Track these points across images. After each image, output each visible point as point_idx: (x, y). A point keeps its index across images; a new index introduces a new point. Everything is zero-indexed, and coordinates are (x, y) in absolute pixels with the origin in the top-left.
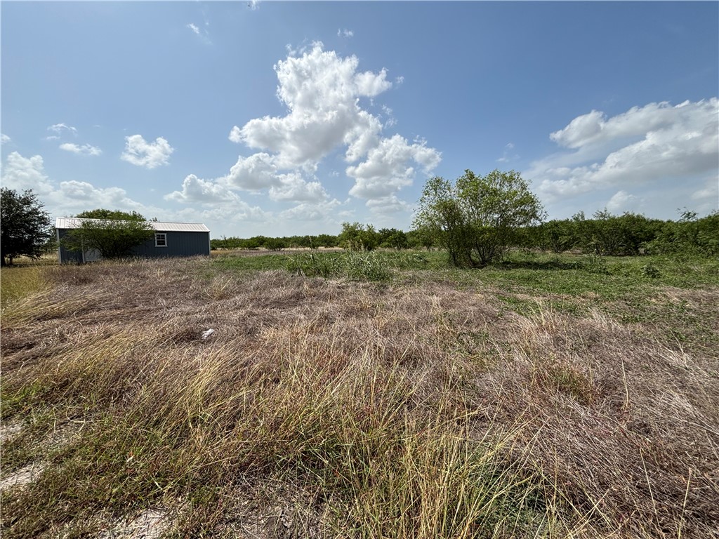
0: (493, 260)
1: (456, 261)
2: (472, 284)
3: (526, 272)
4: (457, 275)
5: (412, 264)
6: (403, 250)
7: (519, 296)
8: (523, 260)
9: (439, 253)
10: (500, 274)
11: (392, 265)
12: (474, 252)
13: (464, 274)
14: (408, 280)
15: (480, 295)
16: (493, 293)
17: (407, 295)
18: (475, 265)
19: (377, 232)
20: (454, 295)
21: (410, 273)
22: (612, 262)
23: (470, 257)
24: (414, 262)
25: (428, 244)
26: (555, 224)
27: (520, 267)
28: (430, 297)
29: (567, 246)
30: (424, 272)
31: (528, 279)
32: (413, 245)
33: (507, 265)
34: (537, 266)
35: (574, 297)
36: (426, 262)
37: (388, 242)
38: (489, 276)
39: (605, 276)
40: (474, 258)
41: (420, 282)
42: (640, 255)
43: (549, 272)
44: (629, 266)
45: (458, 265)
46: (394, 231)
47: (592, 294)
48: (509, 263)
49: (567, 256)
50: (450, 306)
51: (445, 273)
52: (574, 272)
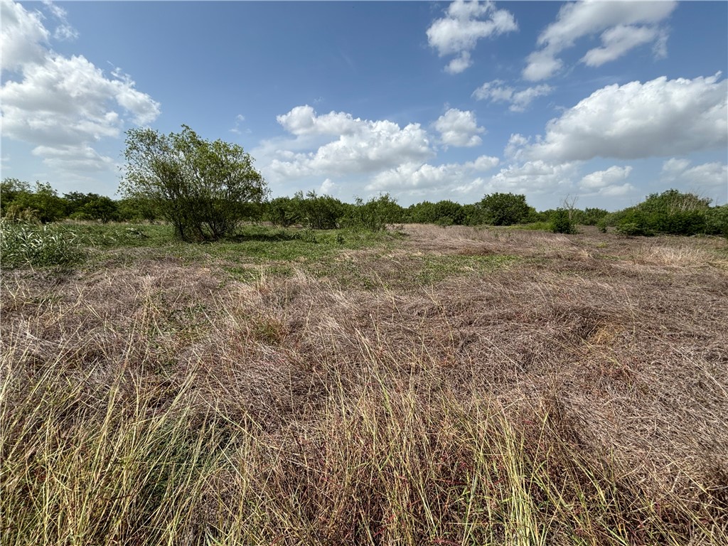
0: (227, 234)
1: (182, 235)
2: (199, 259)
3: (255, 244)
4: (183, 251)
5: (123, 241)
6: (112, 223)
7: (245, 266)
8: (257, 233)
9: (164, 226)
10: (230, 247)
11: (86, 242)
12: (205, 225)
13: (191, 249)
14: (112, 260)
15: (205, 269)
16: (220, 265)
17: (107, 280)
18: (206, 239)
19: (61, 196)
20: (176, 272)
21: (117, 252)
22: (319, 233)
23: (201, 230)
24: (126, 238)
25: (150, 216)
26: (281, 201)
27: (251, 240)
28: (142, 278)
29: (292, 222)
30: (140, 250)
31: (256, 250)
32: (128, 217)
33: (239, 238)
34: (266, 238)
35: (290, 262)
36: (144, 237)
37: (84, 211)
38: (220, 249)
39: (313, 244)
40: (205, 232)
41: (131, 262)
42: (336, 228)
43: (275, 243)
44: (329, 236)
45: (185, 239)
46: (94, 197)
47: (302, 259)
48: (242, 236)
49: (292, 230)
50: (169, 284)
51: (169, 249)
52: (294, 242)
